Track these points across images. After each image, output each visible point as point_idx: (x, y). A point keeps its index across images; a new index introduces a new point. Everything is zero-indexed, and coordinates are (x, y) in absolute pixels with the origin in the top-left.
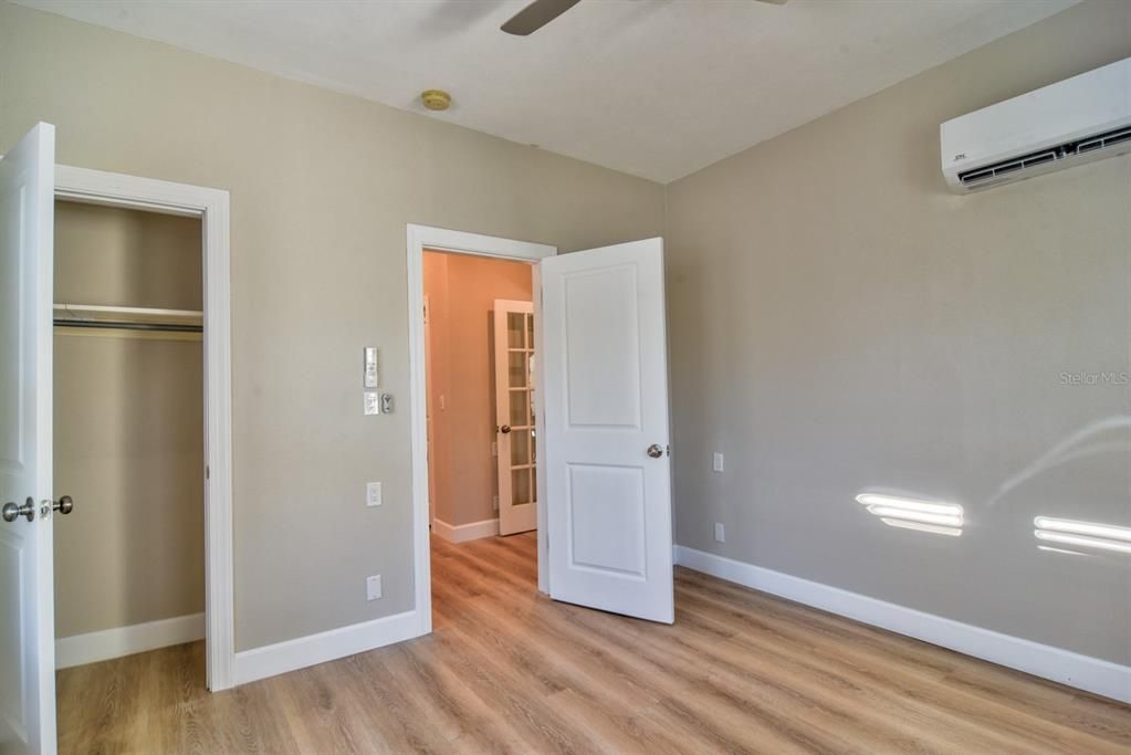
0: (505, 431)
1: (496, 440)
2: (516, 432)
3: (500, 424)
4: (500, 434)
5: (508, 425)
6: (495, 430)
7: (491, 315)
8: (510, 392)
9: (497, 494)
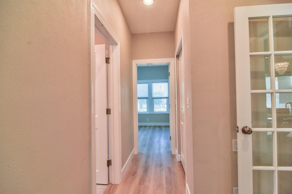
0: (246, 131)
1: (236, 137)
2: (258, 133)
3: (240, 125)
4: (240, 135)
5: (250, 126)
6: (235, 129)
7: (231, 26)
8: (252, 94)
9: (237, 186)
